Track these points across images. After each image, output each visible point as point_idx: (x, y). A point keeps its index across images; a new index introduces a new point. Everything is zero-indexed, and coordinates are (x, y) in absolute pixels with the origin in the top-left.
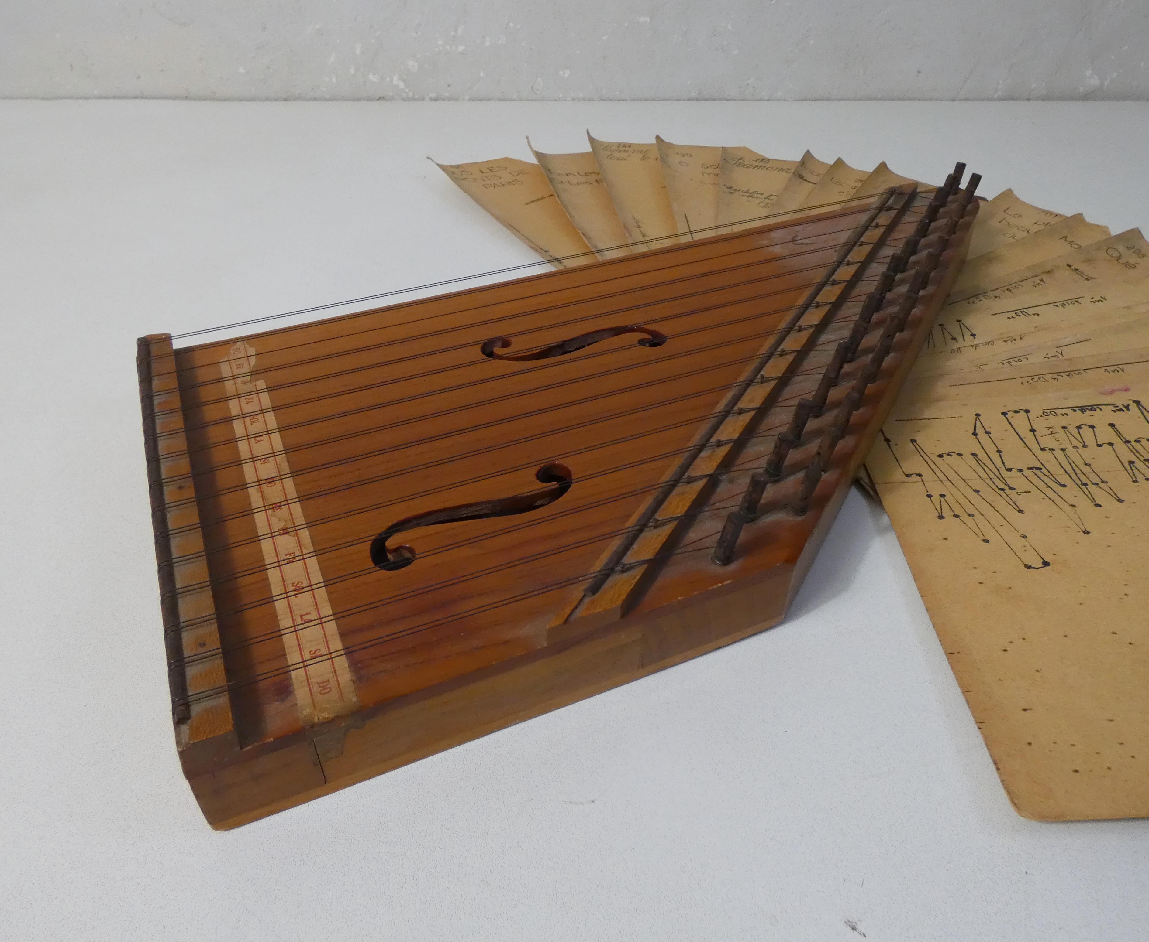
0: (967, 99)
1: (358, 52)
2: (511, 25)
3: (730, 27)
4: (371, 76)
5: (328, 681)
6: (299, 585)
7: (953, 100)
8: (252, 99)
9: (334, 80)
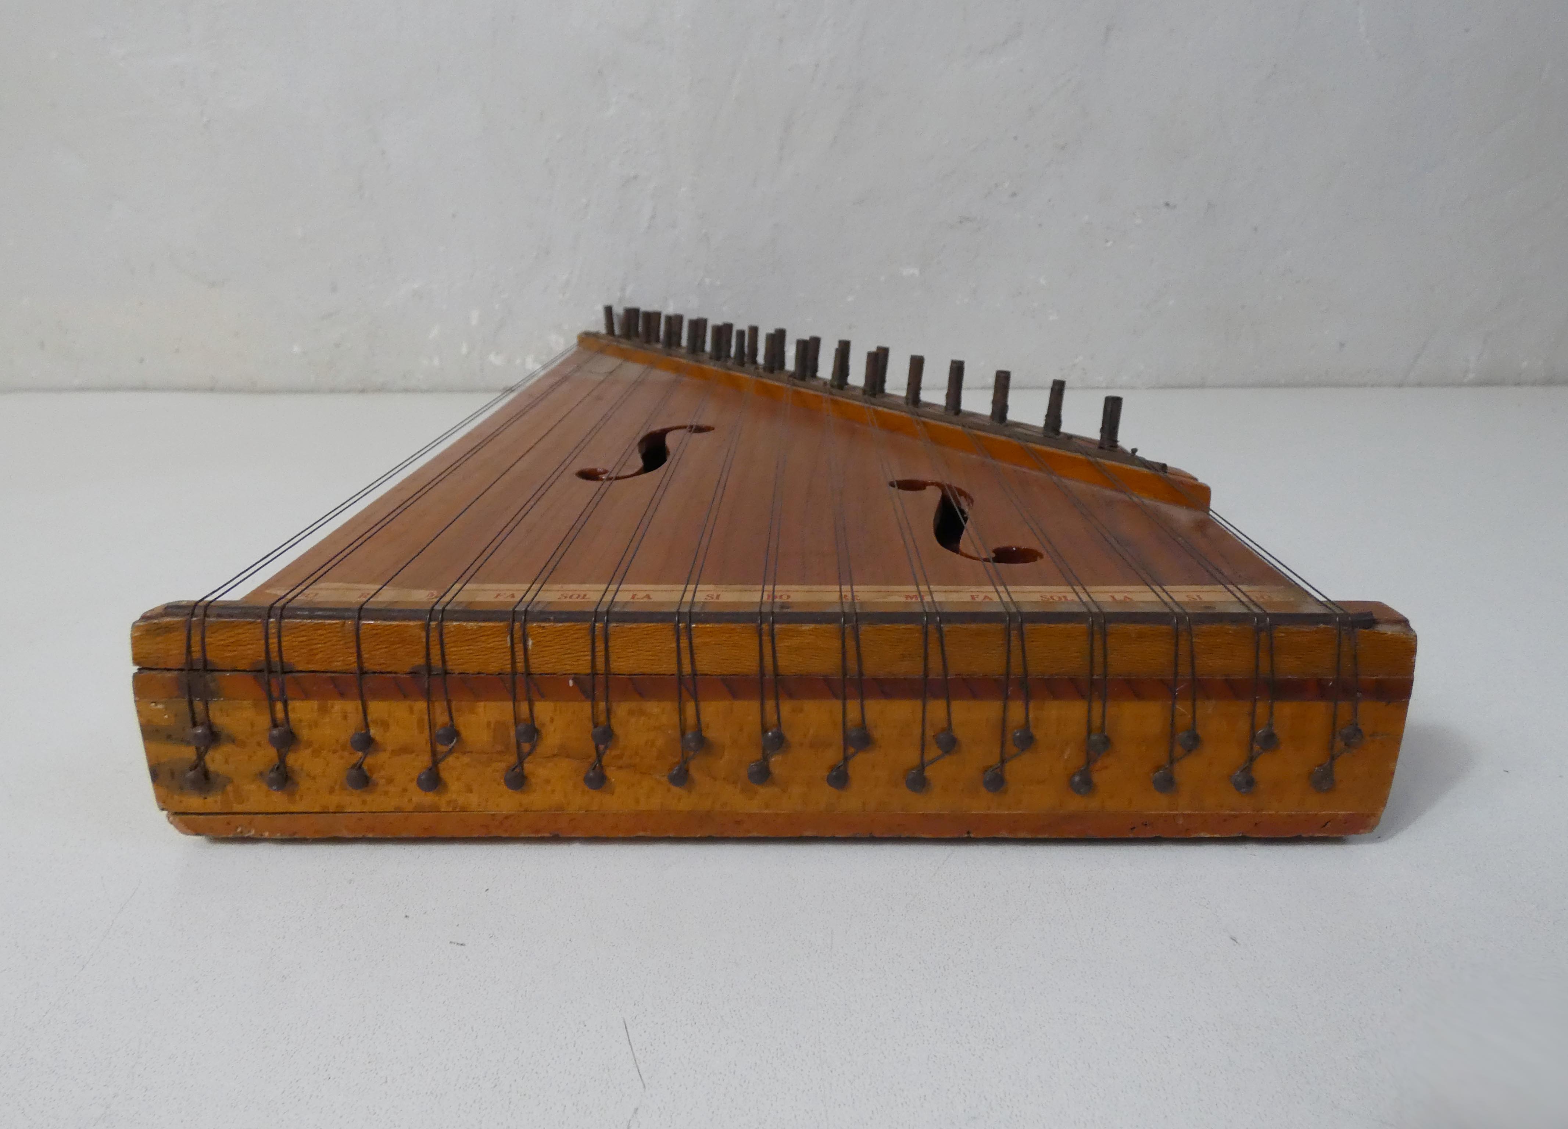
0: (1420, 385)
1: (474, 322)
2: (707, 281)
3: (1043, 281)
4: (492, 358)
7: (1400, 385)
8: (312, 391)
9: (436, 362)
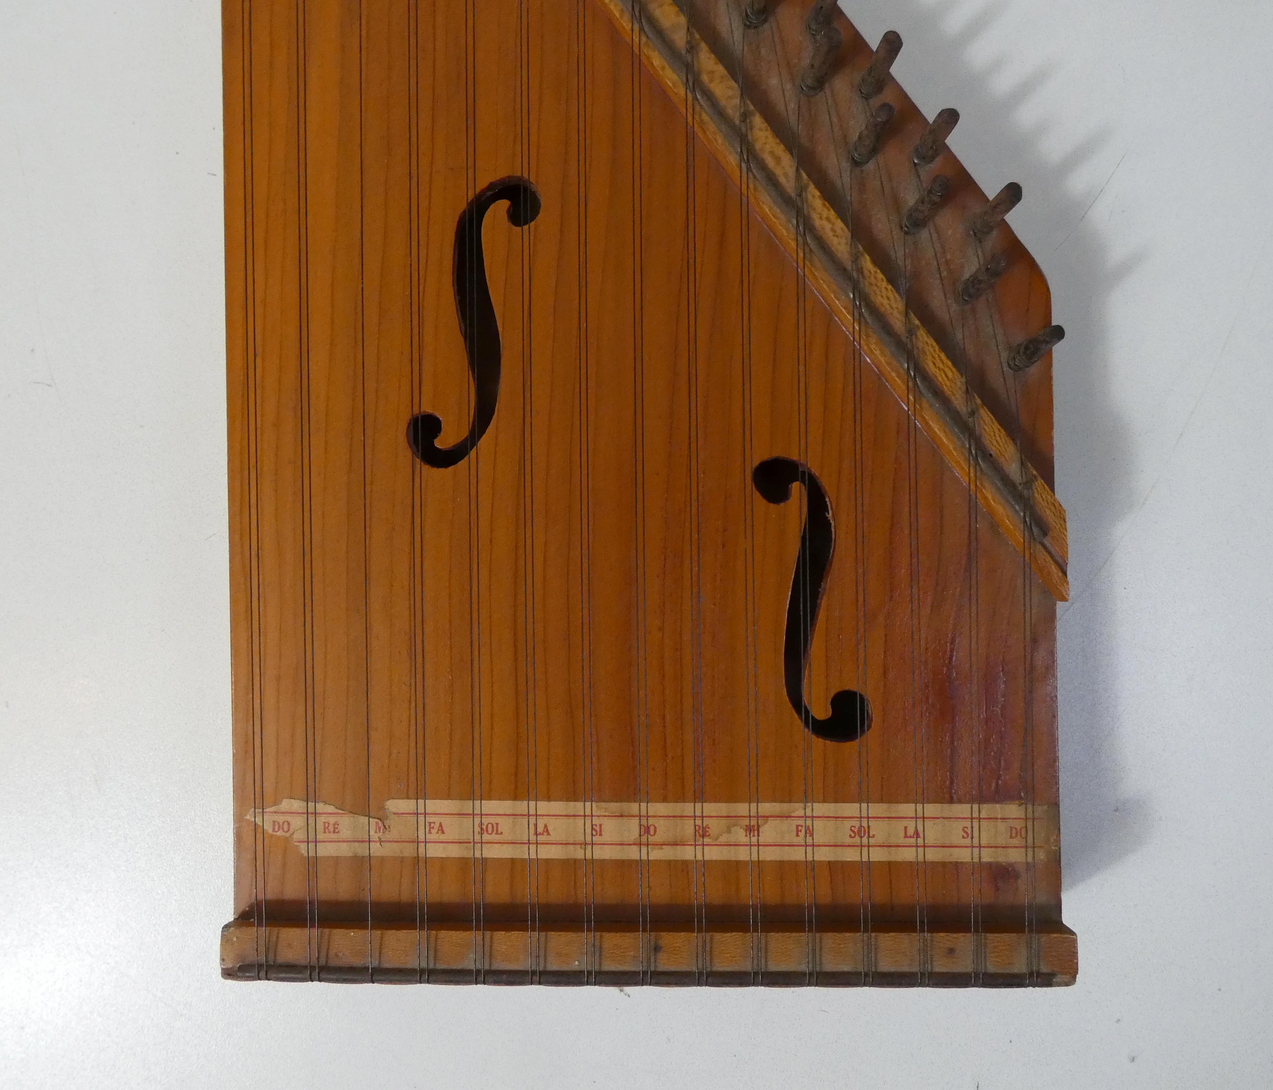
5: (1011, 828)
6: (856, 830)
